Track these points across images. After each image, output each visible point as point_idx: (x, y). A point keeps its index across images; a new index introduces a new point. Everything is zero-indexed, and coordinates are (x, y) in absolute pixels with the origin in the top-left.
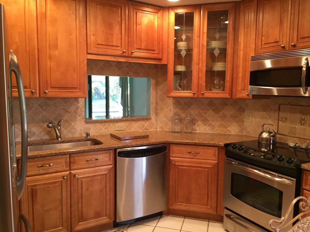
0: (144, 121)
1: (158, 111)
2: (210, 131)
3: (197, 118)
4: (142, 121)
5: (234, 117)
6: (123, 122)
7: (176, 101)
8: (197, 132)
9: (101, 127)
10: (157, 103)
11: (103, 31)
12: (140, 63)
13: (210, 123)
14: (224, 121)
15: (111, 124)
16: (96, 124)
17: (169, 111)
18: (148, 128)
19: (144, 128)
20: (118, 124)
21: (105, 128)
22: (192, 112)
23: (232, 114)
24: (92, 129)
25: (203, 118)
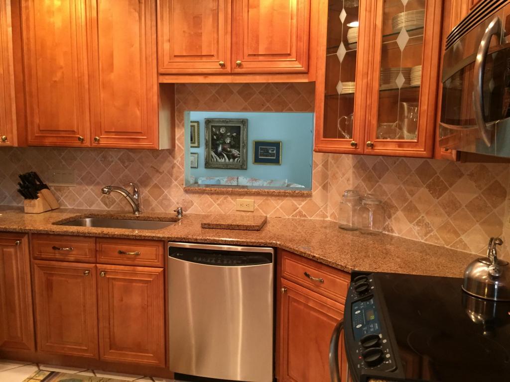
0: (296, 199)
1: (329, 180)
2: (420, 238)
3: (395, 203)
4: (291, 198)
5: (477, 209)
6: (252, 197)
7: (358, 162)
8: (394, 234)
9: (211, 202)
10: (328, 165)
11: (184, 32)
12: (288, 83)
13: (420, 217)
14: (452, 216)
15: (229, 198)
16: (203, 196)
17: (346, 182)
18: (304, 213)
19: (294, 213)
20: (242, 199)
21: (218, 205)
22: (385, 187)
23: (471, 202)
24: (195, 204)
25: (406, 204)
